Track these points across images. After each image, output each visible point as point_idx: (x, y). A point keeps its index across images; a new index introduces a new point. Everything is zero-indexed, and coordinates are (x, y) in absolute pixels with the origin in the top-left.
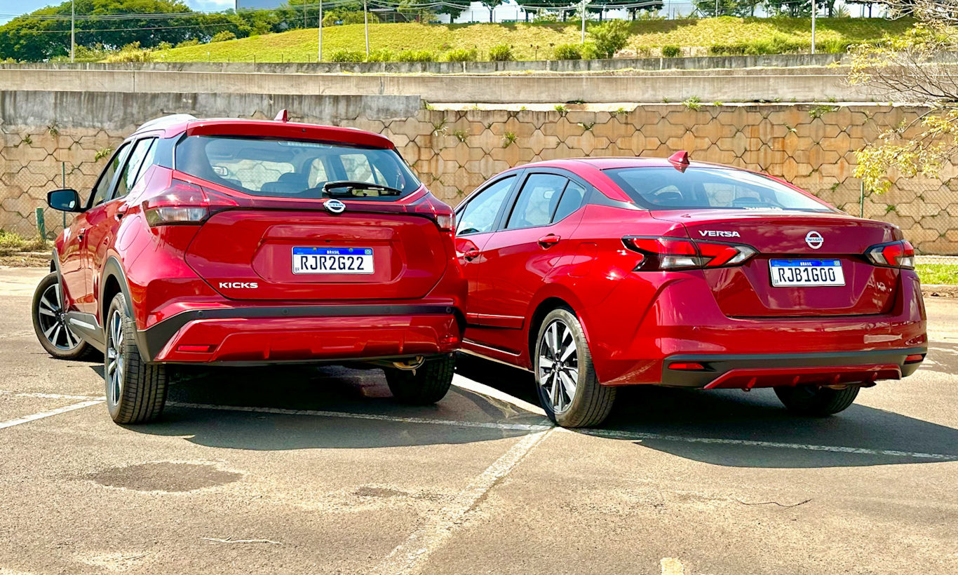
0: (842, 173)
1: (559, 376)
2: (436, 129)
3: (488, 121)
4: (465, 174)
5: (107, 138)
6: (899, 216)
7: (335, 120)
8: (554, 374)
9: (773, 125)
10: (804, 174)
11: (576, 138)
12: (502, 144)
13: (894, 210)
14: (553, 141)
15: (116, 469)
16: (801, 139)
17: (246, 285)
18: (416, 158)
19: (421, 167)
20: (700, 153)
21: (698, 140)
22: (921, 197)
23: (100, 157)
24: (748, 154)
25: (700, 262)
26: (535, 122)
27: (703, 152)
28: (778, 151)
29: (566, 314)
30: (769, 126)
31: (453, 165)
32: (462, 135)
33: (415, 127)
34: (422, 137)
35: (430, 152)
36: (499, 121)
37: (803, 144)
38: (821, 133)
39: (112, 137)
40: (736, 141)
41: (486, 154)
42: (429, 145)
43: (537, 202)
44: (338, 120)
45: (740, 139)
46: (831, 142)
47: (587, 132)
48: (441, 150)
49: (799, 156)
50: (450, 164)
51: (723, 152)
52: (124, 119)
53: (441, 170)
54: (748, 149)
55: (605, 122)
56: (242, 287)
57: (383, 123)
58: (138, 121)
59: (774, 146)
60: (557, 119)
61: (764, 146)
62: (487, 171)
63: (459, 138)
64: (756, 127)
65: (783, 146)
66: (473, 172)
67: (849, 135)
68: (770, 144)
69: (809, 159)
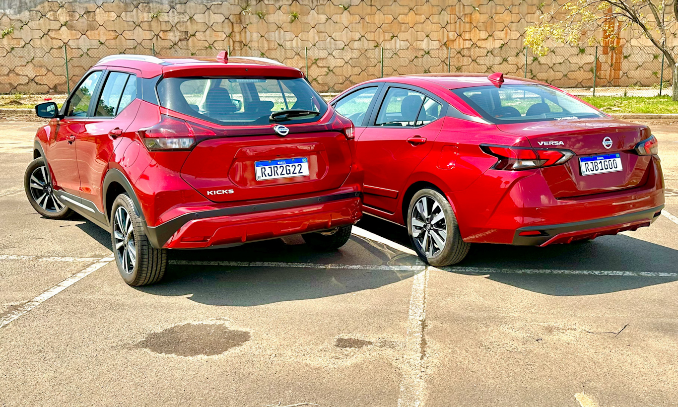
0: (506, 37)
1: (429, 233)
2: (243, 9)
3: (279, 4)
4: (265, 42)
5: (9, 20)
6: (540, 64)
7: (172, 4)
8: (425, 231)
9: (464, 6)
10: (483, 38)
11: (338, 15)
12: (289, 20)
13: (537, 60)
14: (323, 18)
15: (155, 334)
16: (482, 15)
17: (225, 192)
18: (231, 31)
19: (235, 37)
20: (419, 25)
21: (418, 17)
22: (553, 51)
23: (6, 34)
24: (449, 25)
25: (539, 163)
26: (311, 5)
27: (421, 25)
28: (467, 23)
29: (435, 193)
30: (462, 6)
31: (256, 35)
32: (261, 14)
33: (229, 8)
34: (234, 16)
35: (240, 26)
36: (286, 4)
37: (483, 18)
38: (494, 11)
39: (13, 20)
40: (441, 16)
41: (278, 27)
42: (239, 21)
43: (315, 59)
44: (174, 4)
45: (444, 15)
46: (500, 17)
47: (346, 11)
48: (247, 25)
49: (480, 27)
50: (255, 35)
51: (433, 24)
52: (20, 7)
53: (248, 39)
54: (449, 22)
55: (357, 4)
56: (223, 193)
57: (206, 6)
58: (31, 7)
59: (465, 20)
60: (325, 2)
61: (459, 20)
62: (280, 39)
63: (259, 16)
64: (453, 7)
65: (471, 20)
66: (271, 40)
67: (511, 12)
68: (462, 18)
69: (486, 28)
